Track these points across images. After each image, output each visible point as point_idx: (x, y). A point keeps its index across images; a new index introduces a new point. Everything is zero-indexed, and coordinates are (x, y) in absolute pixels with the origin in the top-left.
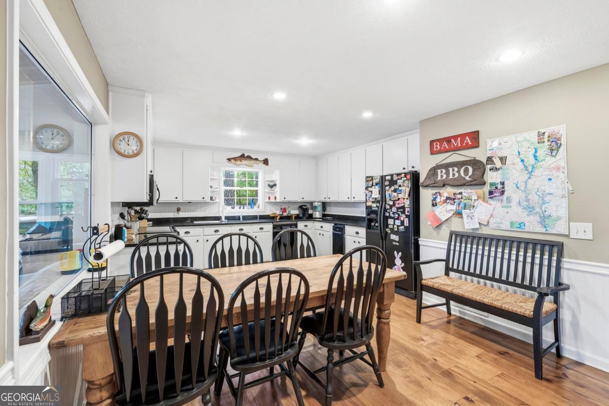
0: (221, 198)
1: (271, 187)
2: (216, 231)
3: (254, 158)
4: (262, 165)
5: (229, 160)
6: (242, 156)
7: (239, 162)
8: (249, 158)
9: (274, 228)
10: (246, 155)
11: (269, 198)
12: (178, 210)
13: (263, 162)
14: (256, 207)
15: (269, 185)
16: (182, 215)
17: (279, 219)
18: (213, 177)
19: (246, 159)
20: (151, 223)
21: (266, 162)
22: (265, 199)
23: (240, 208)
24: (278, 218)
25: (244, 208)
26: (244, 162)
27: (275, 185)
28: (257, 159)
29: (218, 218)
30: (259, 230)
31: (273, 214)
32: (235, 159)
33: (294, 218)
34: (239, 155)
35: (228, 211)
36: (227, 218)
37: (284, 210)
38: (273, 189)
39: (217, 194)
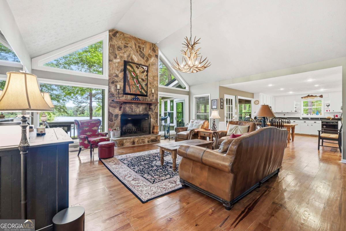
0: (302, 111)
2: (294, 122)
3: (314, 96)
5: (302, 98)
6: (309, 96)
7: (307, 98)
8: (312, 96)
9: (322, 123)
10: (310, 95)
11: (327, 111)
12: (284, 115)
13: (319, 97)
14: (319, 115)
15: (327, 105)
16: (286, 116)
18: (297, 104)
21: (321, 96)
22: (324, 111)
23: (311, 115)
24: (331, 119)
25: (313, 115)
27: (329, 105)
28: (316, 96)
29: (299, 118)
30: (314, 123)
31: (328, 117)
32: (305, 97)
34: (307, 96)
35: (305, 116)
36: (303, 118)
37: (337, 116)
38: (328, 107)
39: (299, 110)
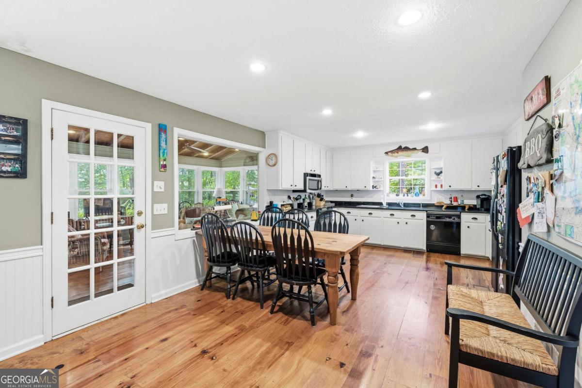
0: (386, 187)
1: (438, 174)
3: (411, 148)
4: (421, 154)
5: (387, 153)
6: (400, 149)
7: (396, 154)
8: (407, 149)
9: (428, 216)
10: (403, 146)
11: (436, 186)
12: (352, 196)
13: (421, 151)
14: (421, 195)
15: (435, 173)
16: (354, 200)
17: (446, 208)
18: (376, 170)
19: (403, 151)
20: (334, 204)
21: (425, 150)
22: (430, 187)
23: (404, 196)
24: (444, 208)
25: (408, 196)
26: (400, 153)
27: (441, 172)
28: (415, 149)
29: (381, 204)
31: (438, 203)
32: (392, 152)
33: (466, 208)
34: (396, 148)
35: (393, 199)
36: (389, 204)
37: (456, 199)
38: (439, 177)
39: (381, 184)
